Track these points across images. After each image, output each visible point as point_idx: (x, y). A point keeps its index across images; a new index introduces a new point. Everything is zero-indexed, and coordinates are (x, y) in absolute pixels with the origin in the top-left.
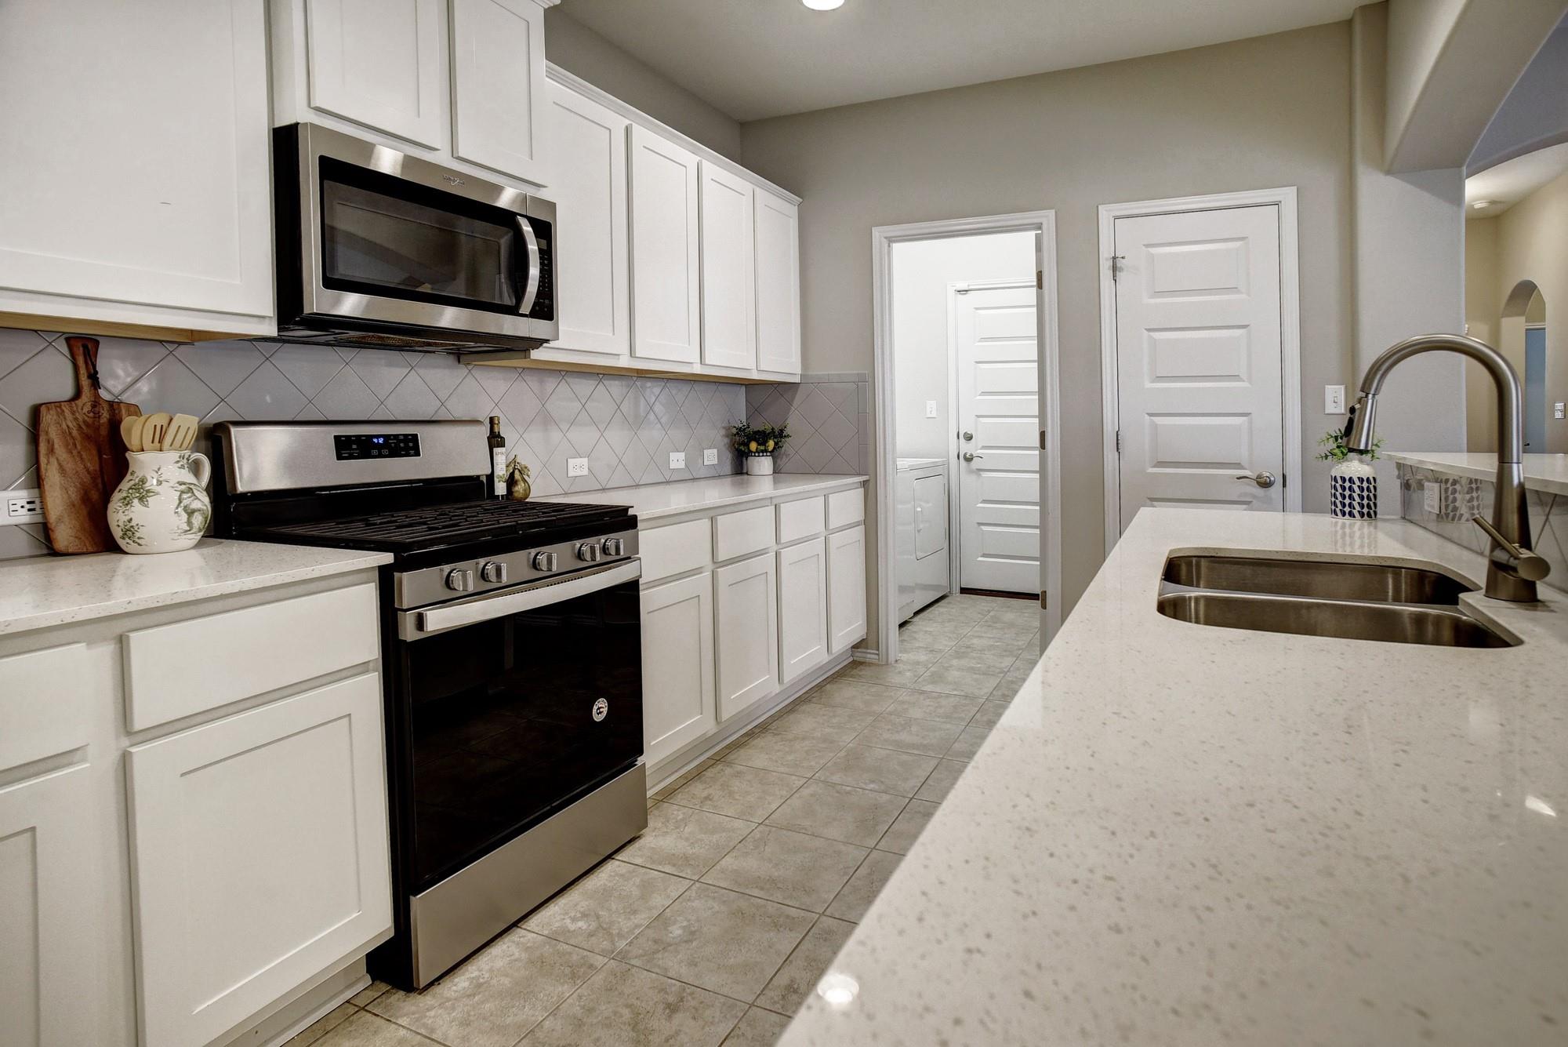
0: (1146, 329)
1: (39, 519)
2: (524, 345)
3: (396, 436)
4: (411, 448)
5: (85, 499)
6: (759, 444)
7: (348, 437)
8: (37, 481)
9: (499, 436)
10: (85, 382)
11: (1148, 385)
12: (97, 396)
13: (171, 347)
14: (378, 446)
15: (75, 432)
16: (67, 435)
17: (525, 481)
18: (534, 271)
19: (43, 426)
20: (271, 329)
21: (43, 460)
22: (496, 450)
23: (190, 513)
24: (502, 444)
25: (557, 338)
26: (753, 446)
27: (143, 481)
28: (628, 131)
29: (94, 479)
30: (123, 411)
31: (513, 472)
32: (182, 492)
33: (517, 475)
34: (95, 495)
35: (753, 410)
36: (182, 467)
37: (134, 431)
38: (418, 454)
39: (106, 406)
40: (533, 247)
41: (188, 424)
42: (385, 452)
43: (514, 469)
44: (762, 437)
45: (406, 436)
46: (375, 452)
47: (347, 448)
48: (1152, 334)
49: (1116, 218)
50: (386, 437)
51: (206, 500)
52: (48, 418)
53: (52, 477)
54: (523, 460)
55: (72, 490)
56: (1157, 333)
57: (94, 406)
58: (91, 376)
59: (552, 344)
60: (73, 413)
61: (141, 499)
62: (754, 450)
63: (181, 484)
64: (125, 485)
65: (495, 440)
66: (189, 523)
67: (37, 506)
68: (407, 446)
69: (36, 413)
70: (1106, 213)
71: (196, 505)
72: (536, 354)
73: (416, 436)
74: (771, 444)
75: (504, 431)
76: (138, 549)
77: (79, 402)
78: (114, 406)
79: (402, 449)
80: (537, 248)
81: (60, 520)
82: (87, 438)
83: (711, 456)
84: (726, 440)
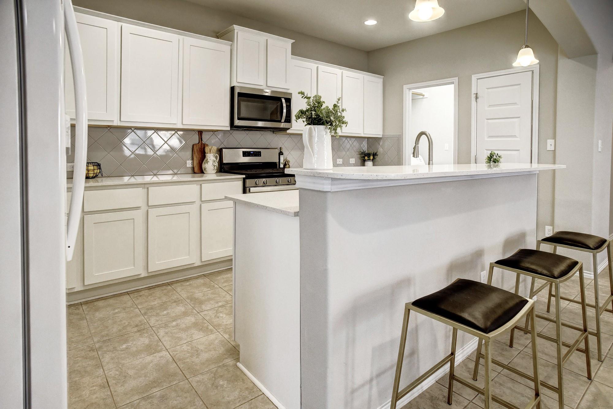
0: (486, 119)
1: (193, 166)
2: (285, 129)
3: (256, 152)
4: (259, 155)
5: (199, 162)
6: (368, 157)
7: (245, 152)
8: (193, 159)
9: (282, 152)
10: (200, 140)
11: (486, 139)
12: (202, 142)
13: (214, 132)
14: (252, 154)
15: (198, 150)
16: (197, 150)
17: (289, 164)
18: (285, 111)
19: (194, 149)
20: (229, 129)
21: (194, 155)
22: (281, 156)
23: (214, 166)
24: (282, 154)
25: (292, 128)
26: (366, 158)
27: (207, 159)
28: (317, 67)
29: (201, 159)
30: (206, 146)
31: (286, 162)
32: (213, 162)
33: (287, 163)
34: (201, 162)
35: (369, 146)
36: (214, 157)
37: (207, 149)
38: (261, 156)
39: (203, 144)
40: (284, 105)
41: (215, 148)
42: (253, 155)
43: (286, 161)
44: (369, 155)
45: (258, 152)
46: (251, 155)
47: (245, 154)
48: (488, 120)
49: (478, 79)
50: (254, 152)
51: (217, 164)
52: (195, 147)
53: (195, 158)
54: (288, 159)
55: (198, 162)
56: (489, 120)
57: (201, 145)
58: (201, 139)
59: (291, 129)
60: (198, 146)
61: (207, 163)
62: (366, 159)
63: (213, 160)
64: (205, 160)
65: (281, 153)
66: (214, 168)
67: (192, 164)
68: (258, 154)
69: (193, 146)
70: (474, 78)
71: (215, 165)
72: (288, 131)
73: (260, 152)
74: (372, 157)
75: (283, 151)
76: (207, 173)
77: (199, 144)
78: (204, 144)
79: (257, 155)
80: (285, 105)
81: (195, 166)
82: (200, 151)
83: (352, 161)
84: (359, 156)
